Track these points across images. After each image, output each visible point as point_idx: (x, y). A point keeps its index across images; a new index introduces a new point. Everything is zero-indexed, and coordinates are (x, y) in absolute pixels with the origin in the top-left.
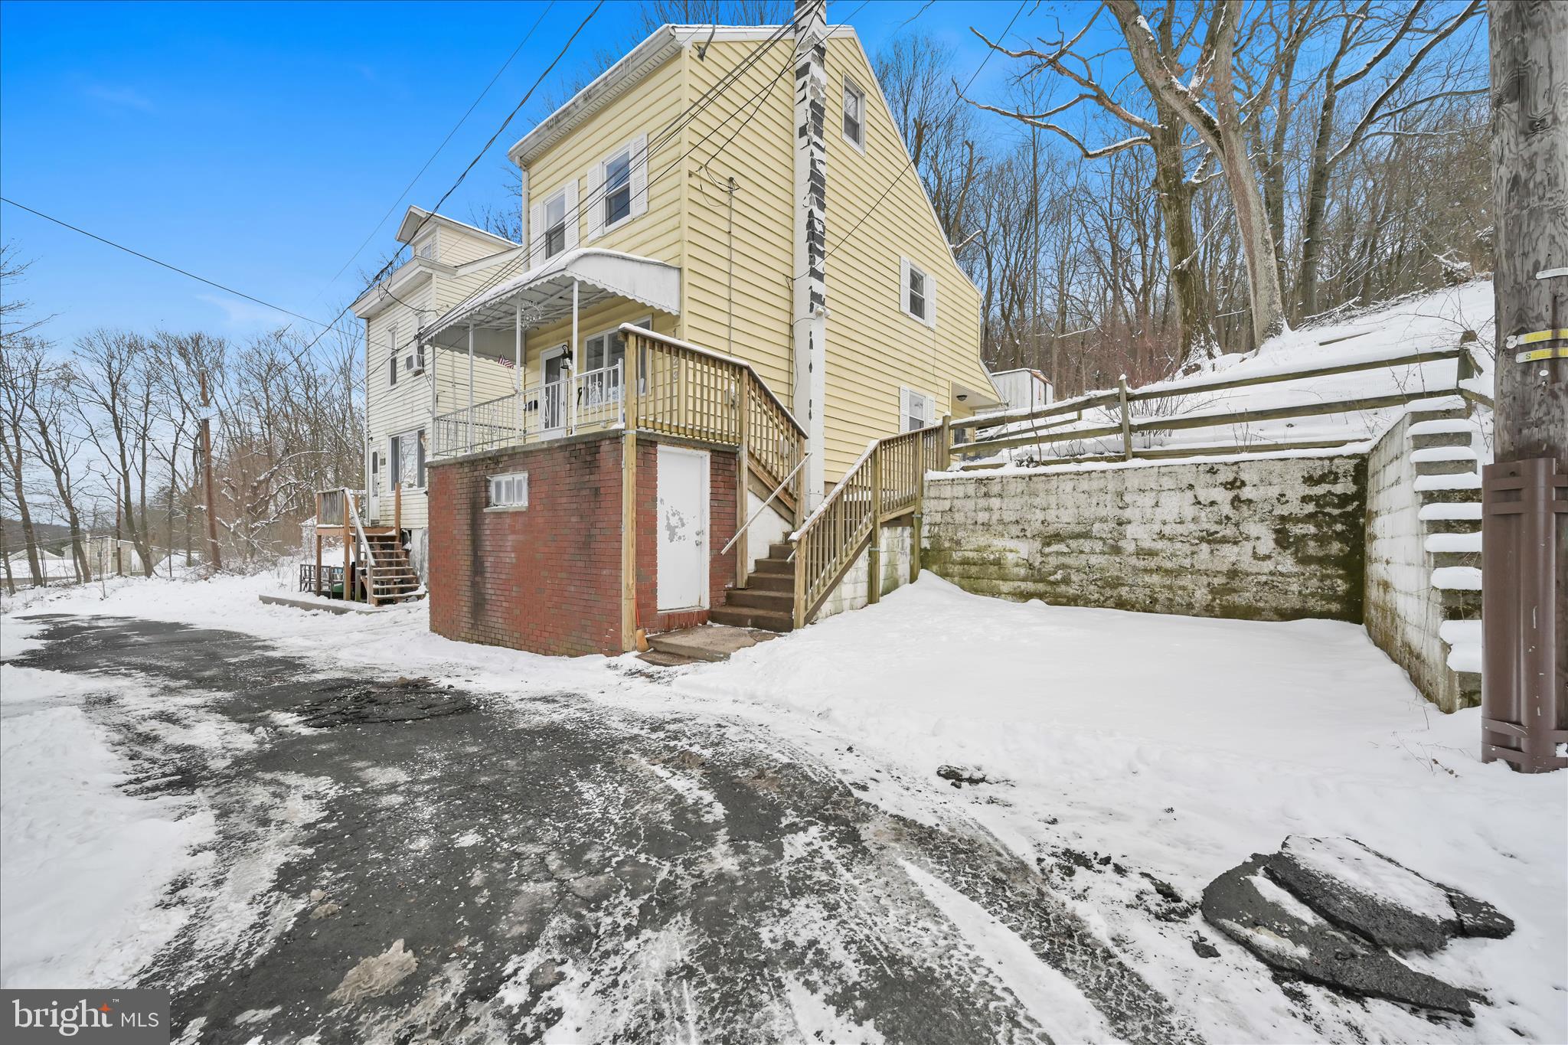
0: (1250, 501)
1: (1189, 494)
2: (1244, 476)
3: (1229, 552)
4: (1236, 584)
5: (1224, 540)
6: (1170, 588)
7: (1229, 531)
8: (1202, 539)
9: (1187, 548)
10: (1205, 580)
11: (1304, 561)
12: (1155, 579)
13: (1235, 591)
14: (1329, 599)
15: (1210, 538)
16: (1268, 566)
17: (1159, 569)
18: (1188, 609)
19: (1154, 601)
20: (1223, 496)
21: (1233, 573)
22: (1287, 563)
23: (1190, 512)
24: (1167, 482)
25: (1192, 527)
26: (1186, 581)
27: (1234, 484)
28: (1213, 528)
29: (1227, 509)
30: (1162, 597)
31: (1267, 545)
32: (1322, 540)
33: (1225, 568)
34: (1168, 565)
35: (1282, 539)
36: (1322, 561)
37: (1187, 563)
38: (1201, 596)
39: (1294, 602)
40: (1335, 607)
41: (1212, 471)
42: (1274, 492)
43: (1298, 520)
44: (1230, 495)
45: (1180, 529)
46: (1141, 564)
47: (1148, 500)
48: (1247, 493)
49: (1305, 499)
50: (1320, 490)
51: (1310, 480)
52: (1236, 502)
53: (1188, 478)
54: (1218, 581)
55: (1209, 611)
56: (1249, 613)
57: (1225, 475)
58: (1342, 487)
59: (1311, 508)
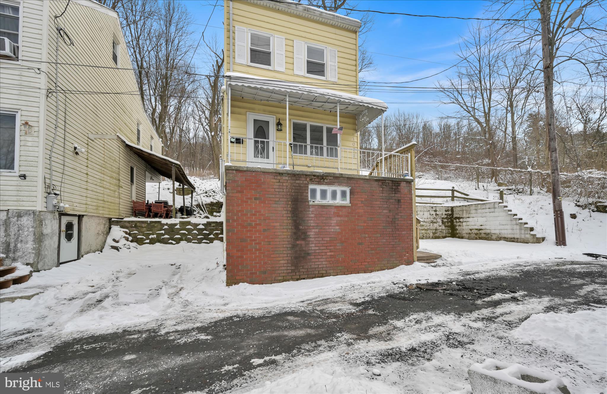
0: (438, 215)
1: (429, 212)
2: (437, 209)
3: (435, 225)
4: (437, 232)
5: (434, 223)
6: (426, 233)
7: (435, 221)
8: (431, 222)
9: (429, 224)
10: (432, 231)
11: (446, 226)
12: (423, 231)
13: (436, 233)
14: (449, 234)
15: (432, 222)
16: (441, 228)
17: (424, 229)
18: (429, 238)
19: (424, 236)
20: (434, 213)
21: (436, 230)
22: (444, 228)
23: (429, 216)
24: (425, 210)
25: (429, 220)
26: (429, 232)
27: (435, 211)
28: (433, 220)
29: (435, 216)
30: (425, 235)
31: (441, 224)
32: (448, 222)
33: (435, 228)
34: (426, 228)
35: (443, 222)
36: (448, 226)
37: (429, 228)
38: (431, 235)
39: (444, 235)
40: (450, 235)
41: (432, 208)
42: (441, 213)
43: (445, 219)
44: (435, 213)
45: (428, 220)
46: (421, 228)
47: (422, 213)
48: (438, 213)
49: (445, 214)
50: (447, 213)
51: (446, 211)
52: (436, 214)
53: (428, 209)
54: (434, 231)
55: (433, 238)
56: (438, 238)
57: (434, 209)
58: (450, 213)
59: (446, 216)
